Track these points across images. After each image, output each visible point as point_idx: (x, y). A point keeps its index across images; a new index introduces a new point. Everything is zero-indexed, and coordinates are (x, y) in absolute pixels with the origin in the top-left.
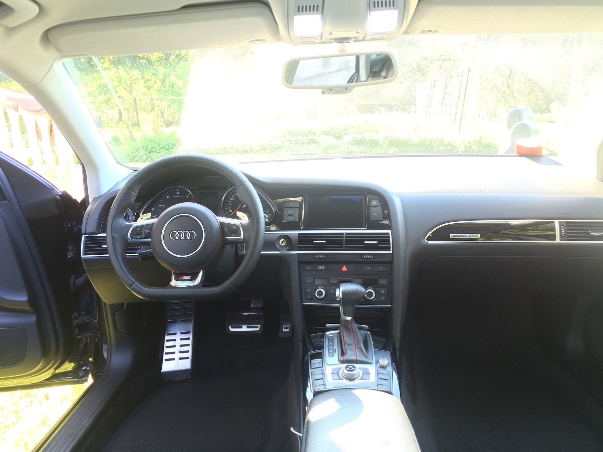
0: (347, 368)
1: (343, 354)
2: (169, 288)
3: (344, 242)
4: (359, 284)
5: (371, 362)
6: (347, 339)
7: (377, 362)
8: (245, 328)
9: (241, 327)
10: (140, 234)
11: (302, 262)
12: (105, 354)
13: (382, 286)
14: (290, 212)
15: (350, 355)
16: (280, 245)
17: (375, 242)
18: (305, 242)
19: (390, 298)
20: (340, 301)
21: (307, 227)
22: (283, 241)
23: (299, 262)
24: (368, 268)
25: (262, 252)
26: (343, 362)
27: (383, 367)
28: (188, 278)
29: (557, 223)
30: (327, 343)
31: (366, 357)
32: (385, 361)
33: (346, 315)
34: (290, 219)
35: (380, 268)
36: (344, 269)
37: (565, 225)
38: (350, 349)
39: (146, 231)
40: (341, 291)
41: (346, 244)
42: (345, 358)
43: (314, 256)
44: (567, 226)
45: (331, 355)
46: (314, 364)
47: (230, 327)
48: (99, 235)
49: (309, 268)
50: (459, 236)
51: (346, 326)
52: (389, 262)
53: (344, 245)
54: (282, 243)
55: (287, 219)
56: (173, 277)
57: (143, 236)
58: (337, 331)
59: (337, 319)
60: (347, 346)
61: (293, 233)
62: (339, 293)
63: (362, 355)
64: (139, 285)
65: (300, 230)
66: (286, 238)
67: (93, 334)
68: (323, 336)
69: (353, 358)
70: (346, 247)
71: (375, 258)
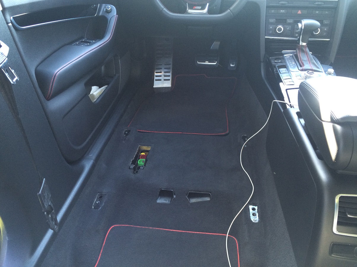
0: (308, 73)
1: (301, 66)
5: (320, 70)
6: (303, 57)
7: (325, 72)
8: (207, 63)
9: (205, 62)
13: (326, 26)
15: (307, 66)
23: (267, 7)
24: (317, 12)
26: (302, 70)
27: (330, 74)
30: (287, 60)
31: (318, 68)
32: (331, 70)
33: (303, 41)
35: (326, 12)
36: (299, 12)
38: (307, 63)
40: (303, 25)
42: (304, 67)
43: (279, 2)
45: (292, 67)
46: (282, 71)
47: (198, 62)
49: (273, 11)
51: (302, 49)
52: (334, 8)
60: (303, 62)
62: (301, 26)
63: (316, 67)
69: (310, 68)
71: (324, 5)
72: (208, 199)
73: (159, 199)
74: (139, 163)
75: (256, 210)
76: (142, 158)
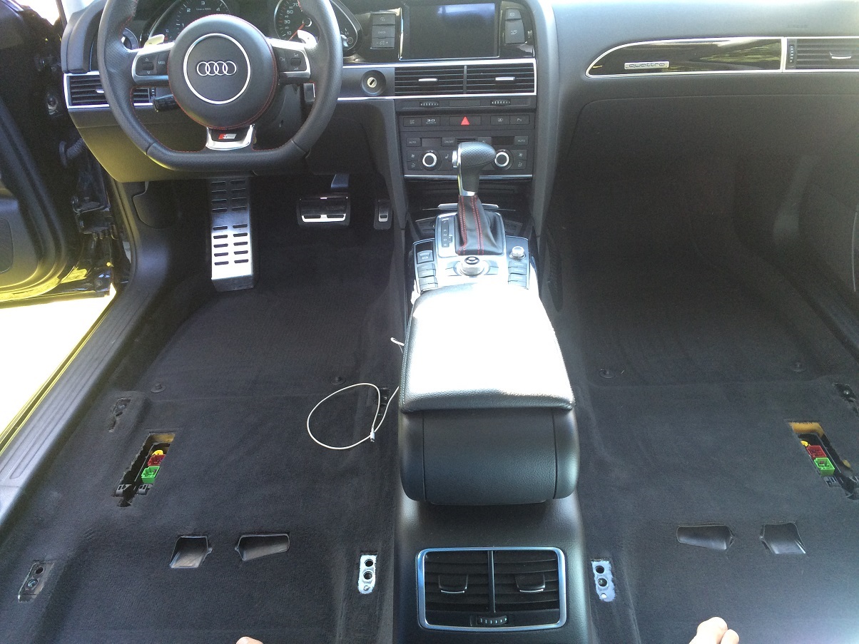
0: (468, 261)
1: (462, 242)
2: (205, 153)
3: (465, 79)
4: (487, 143)
5: (500, 252)
6: (468, 222)
7: (509, 252)
8: (324, 218)
9: (319, 217)
10: (151, 68)
11: (402, 113)
12: (128, 255)
13: (520, 147)
14: (382, 32)
15: (472, 244)
16: (369, 87)
17: (512, 79)
18: (406, 81)
19: (531, 165)
20: (457, 169)
21: (409, 56)
22: (373, 81)
23: (399, 114)
24: (500, 120)
25: (339, 99)
26: (461, 253)
27: (517, 258)
28: (233, 136)
29: (784, 41)
30: (440, 230)
31: (493, 245)
32: (520, 250)
33: (466, 188)
34: (383, 43)
35: (518, 119)
36: (465, 122)
37: (796, 44)
38: (474, 237)
39: (160, 63)
40: (459, 154)
41: (468, 82)
42: (465, 248)
43: (420, 103)
44: (799, 46)
45: (445, 245)
46: (421, 257)
47: (303, 217)
48: (89, 74)
49: (412, 122)
50: (638, 65)
51: (467, 205)
52: (531, 110)
53: (465, 85)
54: (371, 84)
55: (377, 44)
56: (209, 136)
57: (155, 70)
58: (454, 214)
59: (454, 197)
60: (468, 232)
61: (388, 68)
62: (456, 157)
63: (487, 243)
64: (159, 148)
65: (397, 61)
66: (377, 75)
67: (106, 228)
68: (434, 222)
69: (477, 247)
70: (468, 88)
71: (510, 104)
72: (281, 548)
73: (177, 560)
74: (143, 476)
75: (374, 566)
76: (153, 464)
